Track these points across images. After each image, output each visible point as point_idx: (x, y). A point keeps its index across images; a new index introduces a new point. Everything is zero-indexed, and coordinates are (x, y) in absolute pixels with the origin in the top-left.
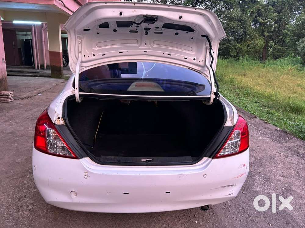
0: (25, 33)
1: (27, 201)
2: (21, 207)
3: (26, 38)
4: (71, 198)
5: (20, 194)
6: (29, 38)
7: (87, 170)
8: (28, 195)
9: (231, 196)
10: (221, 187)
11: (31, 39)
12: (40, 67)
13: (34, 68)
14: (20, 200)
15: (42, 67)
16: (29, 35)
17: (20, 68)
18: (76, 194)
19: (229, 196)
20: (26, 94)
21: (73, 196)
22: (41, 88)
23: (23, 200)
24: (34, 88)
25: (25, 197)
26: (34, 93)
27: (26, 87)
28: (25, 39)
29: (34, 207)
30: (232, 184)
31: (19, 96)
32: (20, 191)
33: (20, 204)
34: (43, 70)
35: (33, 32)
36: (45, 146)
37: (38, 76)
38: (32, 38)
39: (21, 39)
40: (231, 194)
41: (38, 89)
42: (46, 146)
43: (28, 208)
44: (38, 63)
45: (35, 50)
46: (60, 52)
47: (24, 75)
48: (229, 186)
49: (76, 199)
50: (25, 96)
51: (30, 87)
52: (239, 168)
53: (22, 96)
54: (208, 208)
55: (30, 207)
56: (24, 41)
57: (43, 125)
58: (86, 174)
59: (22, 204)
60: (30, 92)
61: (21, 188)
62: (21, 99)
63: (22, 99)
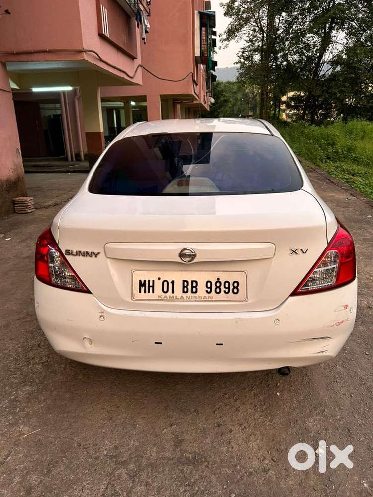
0: (52, 106)
1: (41, 351)
2: (33, 359)
3: (55, 114)
4: (84, 347)
5: (33, 342)
6: (59, 112)
7: (103, 309)
8: (43, 344)
9: (324, 354)
10: (305, 340)
11: (60, 115)
12: (75, 157)
13: (66, 159)
14: (32, 350)
15: (78, 156)
16: (57, 109)
17: (48, 160)
18: (91, 342)
19: (320, 354)
20: (51, 200)
21: (87, 343)
22: (74, 191)
23: (36, 350)
24: (65, 190)
25: (39, 346)
26: (62, 198)
27: (52, 190)
28: (53, 115)
29: (49, 360)
30: (325, 336)
31: (42, 204)
32: (33, 338)
33: (31, 355)
34: (78, 162)
35: (63, 104)
36: (48, 275)
37: (71, 172)
38: (62, 112)
39: (47, 116)
40: (322, 352)
41: (68, 191)
42: (50, 276)
43: (42, 361)
44: (71, 152)
45: (66, 131)
46: (100, 132)
47: (52, 171)
48: (318, 339)
49: (91, 349)
50: (50, 203)
51: (58, 190)
52: (335, 311)
53: (47, 204)
54: (288, 372)
55: (44, 359)
56: (52, 117)
57: (46, 246)
58: (102, 314)
59: (34, 355)
60: (57, 196)
61: (35, 334)
62: (44, 207)
63: (47, 207)
